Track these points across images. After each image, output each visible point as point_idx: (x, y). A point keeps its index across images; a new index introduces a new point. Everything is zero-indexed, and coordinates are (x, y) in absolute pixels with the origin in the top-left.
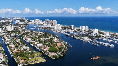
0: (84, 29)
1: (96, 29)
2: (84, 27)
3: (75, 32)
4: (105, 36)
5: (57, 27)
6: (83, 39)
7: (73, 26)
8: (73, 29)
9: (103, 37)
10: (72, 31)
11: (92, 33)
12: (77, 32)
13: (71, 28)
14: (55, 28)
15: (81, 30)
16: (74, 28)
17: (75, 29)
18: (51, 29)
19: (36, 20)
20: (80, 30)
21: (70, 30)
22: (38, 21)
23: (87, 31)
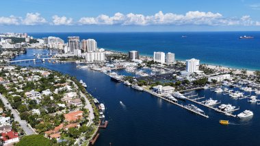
0: (162, 60)
1: (194, 60)
2: (163, 54)
3: (139, 67)
4: (219, 79)
5: (93, 56)
6: (156, 90)
7: (134, 52)
8: (134, 59)
9: (214, 82)
10: (130, 67)
11: (183, 72)
12: (146, 67)
13: (129, 59)
14: (88, 60)
15: (156, 63)
16: (137, 58)
17: (140, 61)
18: (77, 62)
19: (50, 38)
20: (152, 62)
21: (126, 64)
22: (54, 41)
23: (169, 67)
